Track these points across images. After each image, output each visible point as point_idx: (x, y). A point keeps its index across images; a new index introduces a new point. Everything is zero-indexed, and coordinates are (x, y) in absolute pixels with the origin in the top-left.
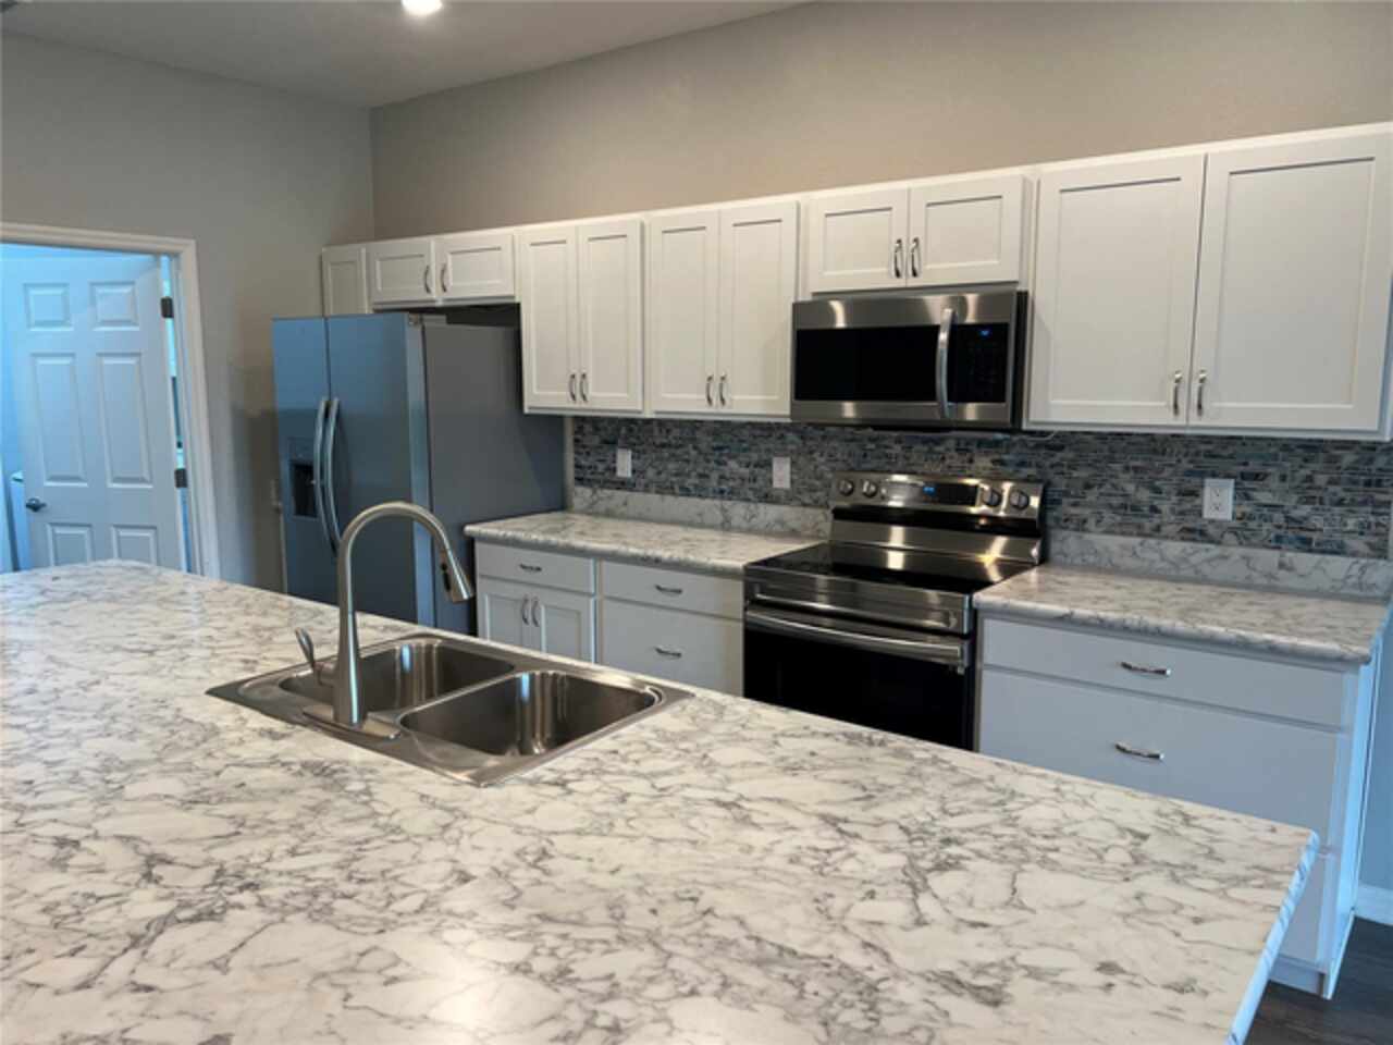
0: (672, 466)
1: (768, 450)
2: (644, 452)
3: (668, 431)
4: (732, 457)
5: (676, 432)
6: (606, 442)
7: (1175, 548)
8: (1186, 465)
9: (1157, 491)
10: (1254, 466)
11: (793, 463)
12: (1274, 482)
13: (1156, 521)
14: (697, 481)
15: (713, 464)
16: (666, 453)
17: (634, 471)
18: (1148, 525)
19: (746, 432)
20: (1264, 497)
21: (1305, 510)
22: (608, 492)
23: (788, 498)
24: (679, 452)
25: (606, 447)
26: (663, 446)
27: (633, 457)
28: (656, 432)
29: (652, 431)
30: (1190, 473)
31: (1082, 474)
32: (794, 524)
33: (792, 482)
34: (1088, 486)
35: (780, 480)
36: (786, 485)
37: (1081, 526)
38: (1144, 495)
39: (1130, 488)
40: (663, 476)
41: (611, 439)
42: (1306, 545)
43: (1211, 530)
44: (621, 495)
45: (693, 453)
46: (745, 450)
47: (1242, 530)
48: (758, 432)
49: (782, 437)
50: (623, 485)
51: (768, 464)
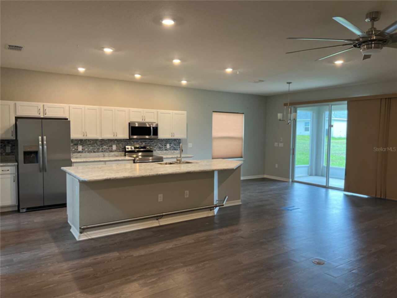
0: (91, 148)
1: (112, 144)
2: (85, 146)
3: (90, 142)
4: (104, 145)
5: (92, 142)
6: (75, 144)
7: (165, 151)
8: (165, 142)
9: (162, 146)
10: (171, 142)
11: (116, 146)
12: (172, 144)
13: (163, 149)
14: (97, 150)
15: (101, 147)
16: (90, 146)
17: (82, 149)
18: (162, 149)
19: (107, 141)
20: (172, 145)
21: (175, 146)
22: (76, 154)
23: (115, 151)
24: (93, 145)
25: (74, 145)
26: (89, 144)
27: (82, 147)
28: (88, 142)
29: (87, 142)
30: (165, 143)
31: (155, 144)
32: (117, 155)
33: (116, 149)
34: (156, 145)
35: (114, 148)
36: (115, 149)
37: (155, 150)
38: (161, 146)
39: (160, 145)
40: (89, 150)
41: (76, 144)
42: (175, 150)
43: (168, 149)
44: (79, 154)
45: (96, 145)
46: (107, 144)
47: (170, 149)
48: (109, 141)
49: (114, 142)
50: (79, 152)
51: (112, 146)
